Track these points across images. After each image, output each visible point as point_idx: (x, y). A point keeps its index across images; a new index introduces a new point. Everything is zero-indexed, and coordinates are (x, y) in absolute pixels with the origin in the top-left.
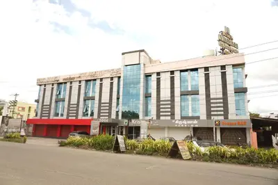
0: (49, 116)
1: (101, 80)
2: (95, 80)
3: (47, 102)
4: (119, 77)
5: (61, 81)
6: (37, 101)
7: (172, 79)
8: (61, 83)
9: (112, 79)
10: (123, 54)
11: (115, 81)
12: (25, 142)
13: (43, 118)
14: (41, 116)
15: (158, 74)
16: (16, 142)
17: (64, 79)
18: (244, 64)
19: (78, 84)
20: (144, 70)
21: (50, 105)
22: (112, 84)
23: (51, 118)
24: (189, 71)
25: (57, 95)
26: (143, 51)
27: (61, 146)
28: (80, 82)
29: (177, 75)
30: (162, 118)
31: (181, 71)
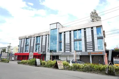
0: (23, 52)
1: (42, 36)
2: (40, 36)
3: (22, 46)
4: (49, 35)
5: (27, 37)
6: (19, 46)
7: (70, 34)
8: (28, 38)
9: (46, 35)
10: (50, 25)
11: (48, 36)
12: (8, 62)
13: (21, 53)
14: (20, 52)
15: (65, 32)
16: (5, 62)
17: (28, 37)
18: (101, 26)
19: (33, 38)
20: (59, 31)
21: (23, 47)
22: (46, 37)
23: (24, 53)
24: (78, 31)
25: (26, 43)
26: (58, 23)
27: (18, 64)
28: (34, 37)
29: (72, 32)
30: (66, 51)
31: (74, 31)
